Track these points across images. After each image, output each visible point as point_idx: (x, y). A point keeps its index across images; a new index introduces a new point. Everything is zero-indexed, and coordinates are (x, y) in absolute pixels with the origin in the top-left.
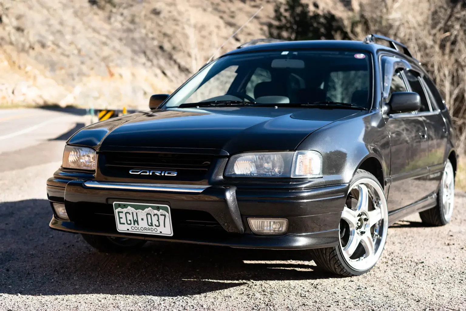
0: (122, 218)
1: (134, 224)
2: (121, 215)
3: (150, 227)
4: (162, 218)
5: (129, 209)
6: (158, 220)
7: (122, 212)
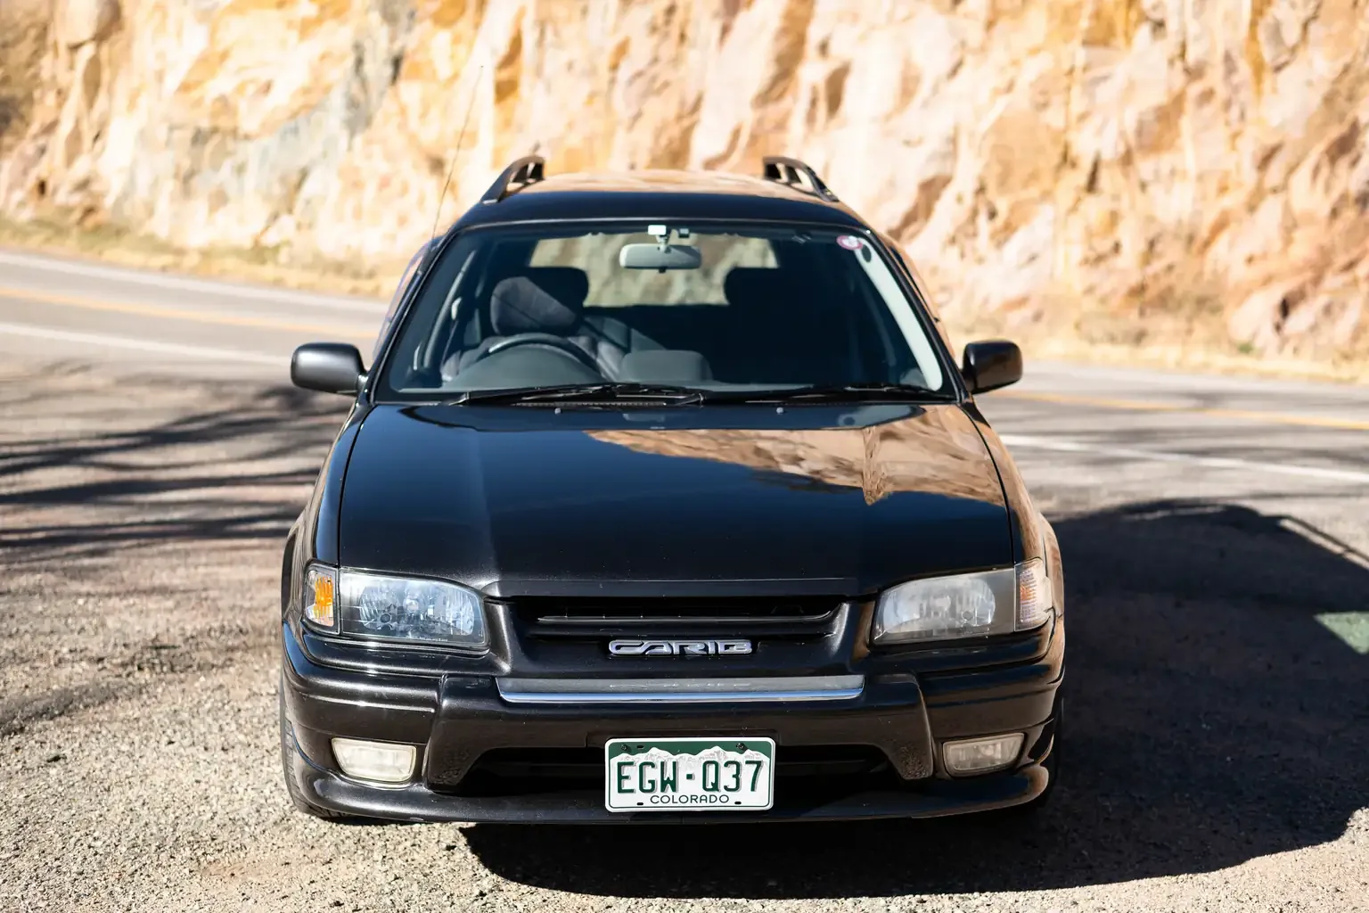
0: (627, 777)
1: (663, 790)
2: (626, 771)
3: (708, 794)
4: (748, 772)
5: (652, 755)
6: (737, 776)
7: (631, 764)
